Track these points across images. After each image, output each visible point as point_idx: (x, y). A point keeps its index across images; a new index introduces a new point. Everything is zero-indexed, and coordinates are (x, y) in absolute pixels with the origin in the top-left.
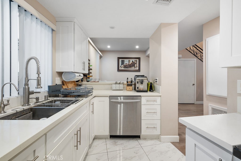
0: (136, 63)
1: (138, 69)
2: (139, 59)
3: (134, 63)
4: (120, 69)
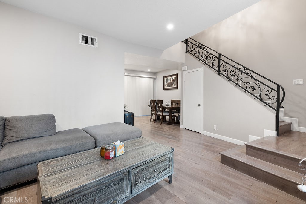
0: (175, 81)
1: (176, 87)
2: (177, 75)
3: (173, 81)
4: (165, 88)
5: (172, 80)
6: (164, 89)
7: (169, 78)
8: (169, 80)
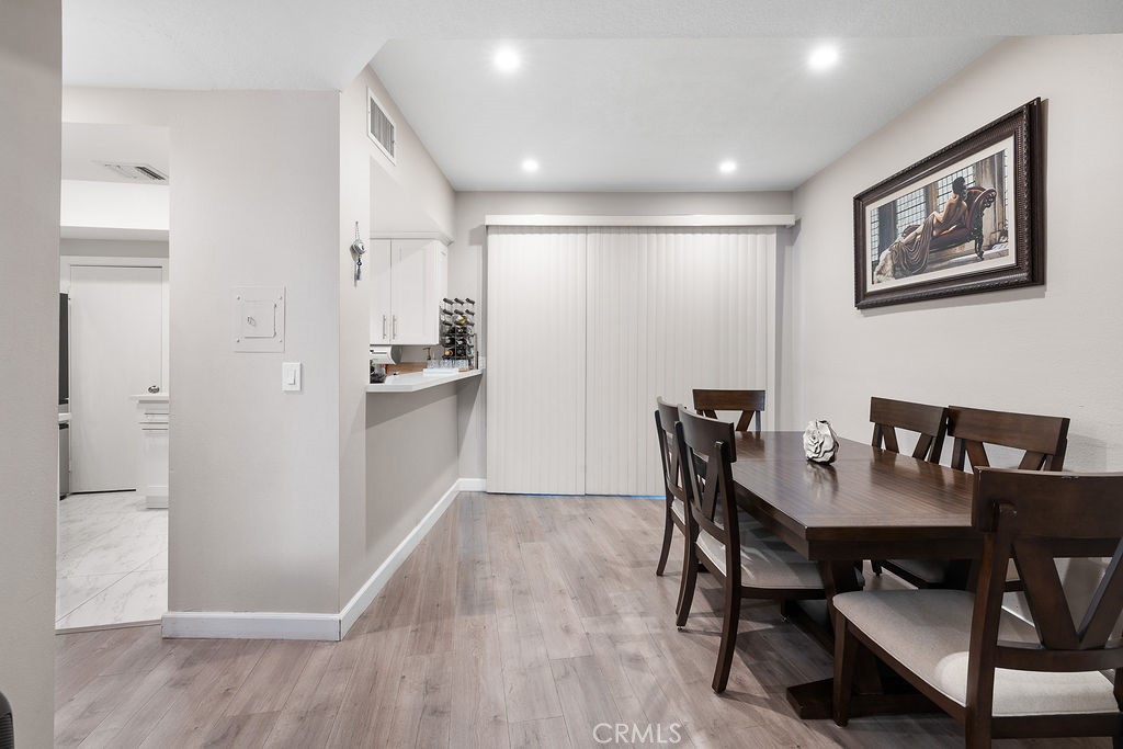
0: (989, 198)
1: (1010, 260)
2: (1030, 122)
3: (970, 204)
4: (870, 288)
5: (947, 197)
6: (865, 300)
7: (908, 201)
8: (912, 210)
